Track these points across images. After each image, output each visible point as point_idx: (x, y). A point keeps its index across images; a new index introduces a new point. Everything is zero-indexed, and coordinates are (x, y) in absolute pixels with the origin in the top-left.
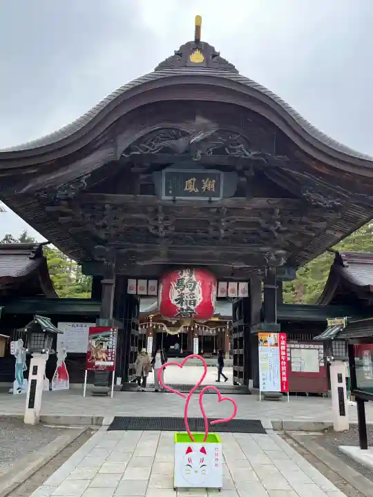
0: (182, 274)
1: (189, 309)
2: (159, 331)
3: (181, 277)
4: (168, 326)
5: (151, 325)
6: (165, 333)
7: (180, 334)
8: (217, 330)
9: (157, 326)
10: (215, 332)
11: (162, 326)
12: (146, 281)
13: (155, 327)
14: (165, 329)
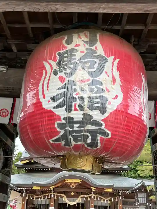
0: (69, 42)
1: (87, 119)
2: (60, 202)
3: (69, 47)
4: (67, 197)
5: (52, 196)
6: (65, 204)
7: (78, 204)
8: (111, 200)
9: (58, 197)
10: (109, 202)
11: (62, 197)
12: (12, 99)
13: (56, 198)
14: (65, 200)
